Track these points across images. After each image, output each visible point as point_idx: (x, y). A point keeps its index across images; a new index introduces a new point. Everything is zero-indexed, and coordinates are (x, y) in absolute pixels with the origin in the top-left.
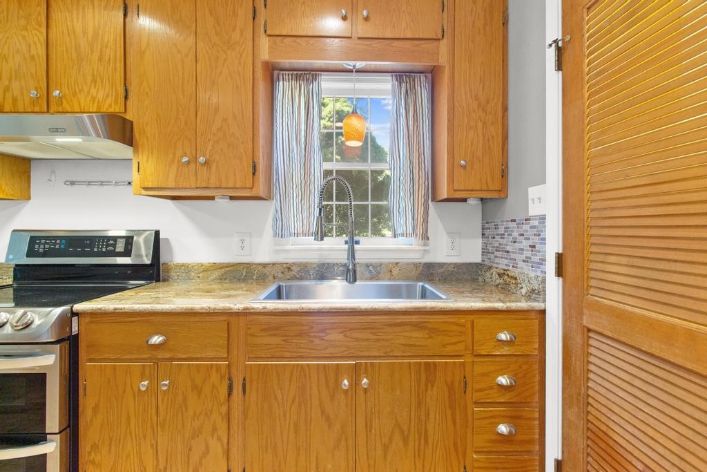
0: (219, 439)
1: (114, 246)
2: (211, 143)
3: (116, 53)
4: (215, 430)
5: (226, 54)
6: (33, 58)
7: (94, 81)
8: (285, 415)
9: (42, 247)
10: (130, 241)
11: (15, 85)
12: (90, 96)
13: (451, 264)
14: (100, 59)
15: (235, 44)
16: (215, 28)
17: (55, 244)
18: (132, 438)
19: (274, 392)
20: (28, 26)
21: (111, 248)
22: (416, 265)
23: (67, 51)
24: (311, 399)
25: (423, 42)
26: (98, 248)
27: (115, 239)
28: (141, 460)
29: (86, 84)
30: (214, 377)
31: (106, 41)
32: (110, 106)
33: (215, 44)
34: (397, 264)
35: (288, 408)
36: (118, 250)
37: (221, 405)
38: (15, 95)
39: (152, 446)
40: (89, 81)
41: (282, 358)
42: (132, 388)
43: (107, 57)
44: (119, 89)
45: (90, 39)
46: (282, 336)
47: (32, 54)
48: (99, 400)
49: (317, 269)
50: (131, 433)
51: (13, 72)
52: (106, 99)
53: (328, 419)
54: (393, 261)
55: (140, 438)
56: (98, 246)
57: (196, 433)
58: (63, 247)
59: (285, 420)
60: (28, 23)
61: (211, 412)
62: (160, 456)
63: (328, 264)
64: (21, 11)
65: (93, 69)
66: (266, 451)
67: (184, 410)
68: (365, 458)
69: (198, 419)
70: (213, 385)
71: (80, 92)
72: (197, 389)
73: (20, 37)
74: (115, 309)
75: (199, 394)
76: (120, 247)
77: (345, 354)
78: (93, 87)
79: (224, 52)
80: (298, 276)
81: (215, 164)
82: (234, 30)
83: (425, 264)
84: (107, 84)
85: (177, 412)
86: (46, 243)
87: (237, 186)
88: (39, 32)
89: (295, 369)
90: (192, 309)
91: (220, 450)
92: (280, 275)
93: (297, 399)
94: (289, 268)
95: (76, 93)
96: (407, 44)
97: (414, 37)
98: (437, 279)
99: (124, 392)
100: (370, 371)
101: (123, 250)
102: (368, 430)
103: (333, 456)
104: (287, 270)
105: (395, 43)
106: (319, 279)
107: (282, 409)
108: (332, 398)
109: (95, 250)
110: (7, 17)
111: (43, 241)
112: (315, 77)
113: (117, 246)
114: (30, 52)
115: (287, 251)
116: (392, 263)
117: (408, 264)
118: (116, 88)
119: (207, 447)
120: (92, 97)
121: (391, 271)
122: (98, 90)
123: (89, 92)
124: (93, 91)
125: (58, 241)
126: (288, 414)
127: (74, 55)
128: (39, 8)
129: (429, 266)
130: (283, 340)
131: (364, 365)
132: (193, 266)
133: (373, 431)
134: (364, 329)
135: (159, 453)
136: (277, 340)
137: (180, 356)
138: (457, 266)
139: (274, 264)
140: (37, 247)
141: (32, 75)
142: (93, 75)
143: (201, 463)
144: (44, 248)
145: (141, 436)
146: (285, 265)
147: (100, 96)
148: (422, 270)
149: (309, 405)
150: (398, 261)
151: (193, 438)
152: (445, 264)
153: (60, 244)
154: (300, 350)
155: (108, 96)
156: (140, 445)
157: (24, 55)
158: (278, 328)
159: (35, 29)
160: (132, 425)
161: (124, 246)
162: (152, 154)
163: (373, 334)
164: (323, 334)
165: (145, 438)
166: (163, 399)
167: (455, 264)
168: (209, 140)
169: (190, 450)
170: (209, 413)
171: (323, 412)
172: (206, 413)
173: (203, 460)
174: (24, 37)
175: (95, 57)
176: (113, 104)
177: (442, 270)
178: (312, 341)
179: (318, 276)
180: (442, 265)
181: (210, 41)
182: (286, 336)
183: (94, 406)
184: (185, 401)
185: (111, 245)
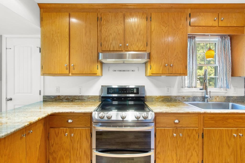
0: (196, 151)
1: (133, 91)
2: (173, 60)
3: (144, 32)
4: (194, 148)
5: (178, 32)
6: (119, 34)
7: (138, 41)
8: (215, 144)
9: (111, 91)
10: (138, 89)
11: (114, 42)
12: (136, 46)
13: (235, 96)
14: (139, 34)
15: (181, 29)
16: (174, 24)
17: (115, 90)
18: (169, 151)
19: (212, 138)
20: (118, 24)
21: (132, 91)
22: (224, 97)
23: (129, 32)
24: (223, 139)
25: (239, 27)
26: (128, 91)
27: (133, 88)
28: (172, 158)
29: (135, 41)
30: (194, 133)
31: (141, 28)
32: (142, 48)
33: (174, 29)
34: (218, 96)
35: (217, 142)
36: (134, 92)
37: (196, 141)
38: (114, 46)
39: (175, 153)
40: (136, 41)
41: (214, 127)
42: (170, 136)
43: (141, 34)
44: (145, 43)
45: (136, 28)
46: (215, 121)
47: (119, 33)
48: (160, 139)
49: (193, 98)
50: (169, 149)
51: (113, 38)
52: (141, 46)
53: (229, 146)
54: (217, 95)
55: (172, 151)
56: (128, 90)
57: (189, 149)
58: (117, 91)
59: (215, 146)
60: (118, 23)
61: (193, 143)
62: (178, 156)
63: (196, 96)
64: (115, 19)
65: (137, 37)
66: (210, 155)
67: (185, 143)
68: (240, 158)
69: (189, 145)
70: (194, 135)
71: (133, 44)
72: (189, 136)
73: (115, 28)
74: (166, 112)
75: (190, 138)
76: (135, 91)
77: (234, 126)
78: (137, 43)
79: (177, 31)
80: (186, 100)
81: (174, 66)
82: (180, 25)
83: (227, 96)
84: (142, 42)
85: (183, 143)
86: (112, 90)
87: (181, 73)
88: (121, 26)
89: (219, 131)
90: (188, 112)
91: (196, 155)
92: (181, 100)
93: (219, 139)
94: (184, 98)
95: (132, 45)
96: (234, 28)
97: (237, 26)
98: (231, 101)
99: (167, 137)
100: (241, 131)
101: (136, 92)
102: (241, 149)
103: (230, 157)
104: (183, 98)
105: (230, 28)
106: (193, 101)
107: (214, 143)
108: (230, 139)
109: (128, 92)
110: (111, 22)
111: (111, 89)
112: (195, 37)
113: (134, 91)
114: (118, 32)
115: (183, 92)
116: (216, 96)
117: (221, 97)
118: (144, 43)
119: (192, 154)
120: (137, 46)
121: (216, 99)
122: (139, 43)
123: (136, 44)
124: (137, 44)
125: (116, 89)
126: (216, 144)
127: (132, 33)
128: (121, 19)
129: (228, 97)
130: (215, 122)
131: (239, 130)
132: (154, 97)
133: (242, 150)
134: (239, 119)
135: (177, 155)
136: (213, 122)
137: (184, 126)
138: (237, 97)
139: (179, 96)
140: (110, 91)
141: (119, 39)
142: (137, 39)
143: (190, 159)
144: (112, 91)
145: (172, 150)
146: (182, 97)
147: (139, 46)
148: (226, 98)
149: (223, 142)
150: (218, 95)
151: (188, 151)
152: (233, 97)
153: (117, 90)
154: (220, 125)
155: (142, 45)
156: (172, 153)
157: (116, 33)
158: (213, 118)
159: (120, 25)
160: (170, 146)
161: (136, 91)
162: (155, 63)
163: (242, 120)
164: (227, 120)
165: (173, 150)
166: (179, 139)
167: (237, 96)
168: (173, 59)
169: (187, 154)
170: (193, 144)
171: (227, 143)
172: (192, 144)
173: (191, 157)
174: (116, 27)
175: (138, 33)
176: (143, 48)
177: (232, 98)
178: (223, 122)
179: (193, 100)
180: (232, 97)
181: (173, 28)
182: (216, 120)
183: (158, 141)
184: (185, 140)
185: (132, 90)
